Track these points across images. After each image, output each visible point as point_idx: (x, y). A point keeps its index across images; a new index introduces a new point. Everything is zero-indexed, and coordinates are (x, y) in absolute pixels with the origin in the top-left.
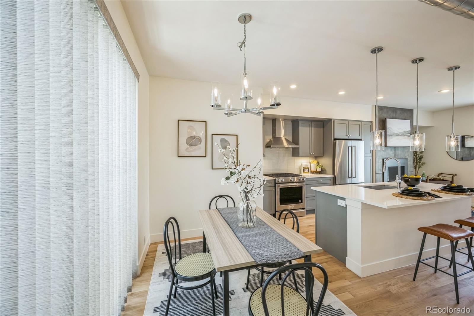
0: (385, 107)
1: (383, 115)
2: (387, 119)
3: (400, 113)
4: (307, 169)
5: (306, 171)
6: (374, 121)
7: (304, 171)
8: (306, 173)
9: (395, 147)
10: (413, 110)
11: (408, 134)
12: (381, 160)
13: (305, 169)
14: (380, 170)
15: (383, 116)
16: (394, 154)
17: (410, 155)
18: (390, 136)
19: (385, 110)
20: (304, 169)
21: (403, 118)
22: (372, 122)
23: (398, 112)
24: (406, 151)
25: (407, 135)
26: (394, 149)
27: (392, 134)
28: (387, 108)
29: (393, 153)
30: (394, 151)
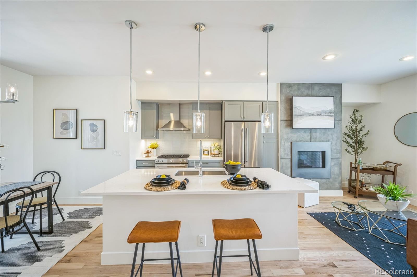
0: (294, 84)
1: (292, 93)
2: (293, 97)
3: (320, 89)
4: (207, 151)
5: (206, 153)
6: (279, 100)
7: (204, 153)
8: (206, 155)
9: (311, 129)
10: (341, 84)
11: (329, 113)
12: (290, 144)
13: (205, 151)
14: (288, 155)
15: (292, 94)
16: (309, 137)
17: (335, 138)
18: (299, 116)
19: (296, 87)
20: (204, 151)
21: (324, 94)
22: (277, 101)
23: (317, 88)
24: (329, 133)
25: (327, 114)
26: (310, 131)
27: (302, 114)
28: (299, 84)
29: (308, 136)
30: (309, 134)
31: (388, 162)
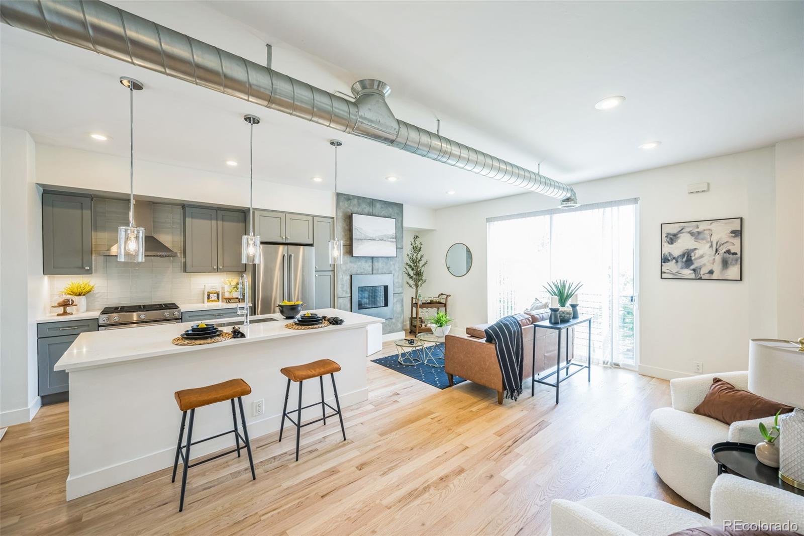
0: (354, 197)
1: (351, 208)
2: (353, 215)
3: (382, 208)
4: (216, 295)
5: (214, 297)
6: (334, 216)
7: (208, 298)
8: (213, 301)
9: (373, 258)
10: (402, 204)
11: (390, 238)
12: (349, 277)
13: (211, 295)
14: (346, 292)
15: (351, 210)
16: (371, 268)
17: (397, 269)
18: (360, 241)
19: (355, 201)
20: (209, 296)
21: (387, 215)
22: (333, 218)
23: (378, 206)
24: (391, 263)
25: (389, 240)
26: (371, 261)
27: (362, 238)
28: (359, 198)
29: (369, 267)
30: (371, 264)
31: (442, 294)
